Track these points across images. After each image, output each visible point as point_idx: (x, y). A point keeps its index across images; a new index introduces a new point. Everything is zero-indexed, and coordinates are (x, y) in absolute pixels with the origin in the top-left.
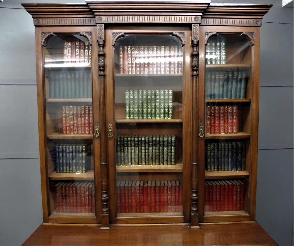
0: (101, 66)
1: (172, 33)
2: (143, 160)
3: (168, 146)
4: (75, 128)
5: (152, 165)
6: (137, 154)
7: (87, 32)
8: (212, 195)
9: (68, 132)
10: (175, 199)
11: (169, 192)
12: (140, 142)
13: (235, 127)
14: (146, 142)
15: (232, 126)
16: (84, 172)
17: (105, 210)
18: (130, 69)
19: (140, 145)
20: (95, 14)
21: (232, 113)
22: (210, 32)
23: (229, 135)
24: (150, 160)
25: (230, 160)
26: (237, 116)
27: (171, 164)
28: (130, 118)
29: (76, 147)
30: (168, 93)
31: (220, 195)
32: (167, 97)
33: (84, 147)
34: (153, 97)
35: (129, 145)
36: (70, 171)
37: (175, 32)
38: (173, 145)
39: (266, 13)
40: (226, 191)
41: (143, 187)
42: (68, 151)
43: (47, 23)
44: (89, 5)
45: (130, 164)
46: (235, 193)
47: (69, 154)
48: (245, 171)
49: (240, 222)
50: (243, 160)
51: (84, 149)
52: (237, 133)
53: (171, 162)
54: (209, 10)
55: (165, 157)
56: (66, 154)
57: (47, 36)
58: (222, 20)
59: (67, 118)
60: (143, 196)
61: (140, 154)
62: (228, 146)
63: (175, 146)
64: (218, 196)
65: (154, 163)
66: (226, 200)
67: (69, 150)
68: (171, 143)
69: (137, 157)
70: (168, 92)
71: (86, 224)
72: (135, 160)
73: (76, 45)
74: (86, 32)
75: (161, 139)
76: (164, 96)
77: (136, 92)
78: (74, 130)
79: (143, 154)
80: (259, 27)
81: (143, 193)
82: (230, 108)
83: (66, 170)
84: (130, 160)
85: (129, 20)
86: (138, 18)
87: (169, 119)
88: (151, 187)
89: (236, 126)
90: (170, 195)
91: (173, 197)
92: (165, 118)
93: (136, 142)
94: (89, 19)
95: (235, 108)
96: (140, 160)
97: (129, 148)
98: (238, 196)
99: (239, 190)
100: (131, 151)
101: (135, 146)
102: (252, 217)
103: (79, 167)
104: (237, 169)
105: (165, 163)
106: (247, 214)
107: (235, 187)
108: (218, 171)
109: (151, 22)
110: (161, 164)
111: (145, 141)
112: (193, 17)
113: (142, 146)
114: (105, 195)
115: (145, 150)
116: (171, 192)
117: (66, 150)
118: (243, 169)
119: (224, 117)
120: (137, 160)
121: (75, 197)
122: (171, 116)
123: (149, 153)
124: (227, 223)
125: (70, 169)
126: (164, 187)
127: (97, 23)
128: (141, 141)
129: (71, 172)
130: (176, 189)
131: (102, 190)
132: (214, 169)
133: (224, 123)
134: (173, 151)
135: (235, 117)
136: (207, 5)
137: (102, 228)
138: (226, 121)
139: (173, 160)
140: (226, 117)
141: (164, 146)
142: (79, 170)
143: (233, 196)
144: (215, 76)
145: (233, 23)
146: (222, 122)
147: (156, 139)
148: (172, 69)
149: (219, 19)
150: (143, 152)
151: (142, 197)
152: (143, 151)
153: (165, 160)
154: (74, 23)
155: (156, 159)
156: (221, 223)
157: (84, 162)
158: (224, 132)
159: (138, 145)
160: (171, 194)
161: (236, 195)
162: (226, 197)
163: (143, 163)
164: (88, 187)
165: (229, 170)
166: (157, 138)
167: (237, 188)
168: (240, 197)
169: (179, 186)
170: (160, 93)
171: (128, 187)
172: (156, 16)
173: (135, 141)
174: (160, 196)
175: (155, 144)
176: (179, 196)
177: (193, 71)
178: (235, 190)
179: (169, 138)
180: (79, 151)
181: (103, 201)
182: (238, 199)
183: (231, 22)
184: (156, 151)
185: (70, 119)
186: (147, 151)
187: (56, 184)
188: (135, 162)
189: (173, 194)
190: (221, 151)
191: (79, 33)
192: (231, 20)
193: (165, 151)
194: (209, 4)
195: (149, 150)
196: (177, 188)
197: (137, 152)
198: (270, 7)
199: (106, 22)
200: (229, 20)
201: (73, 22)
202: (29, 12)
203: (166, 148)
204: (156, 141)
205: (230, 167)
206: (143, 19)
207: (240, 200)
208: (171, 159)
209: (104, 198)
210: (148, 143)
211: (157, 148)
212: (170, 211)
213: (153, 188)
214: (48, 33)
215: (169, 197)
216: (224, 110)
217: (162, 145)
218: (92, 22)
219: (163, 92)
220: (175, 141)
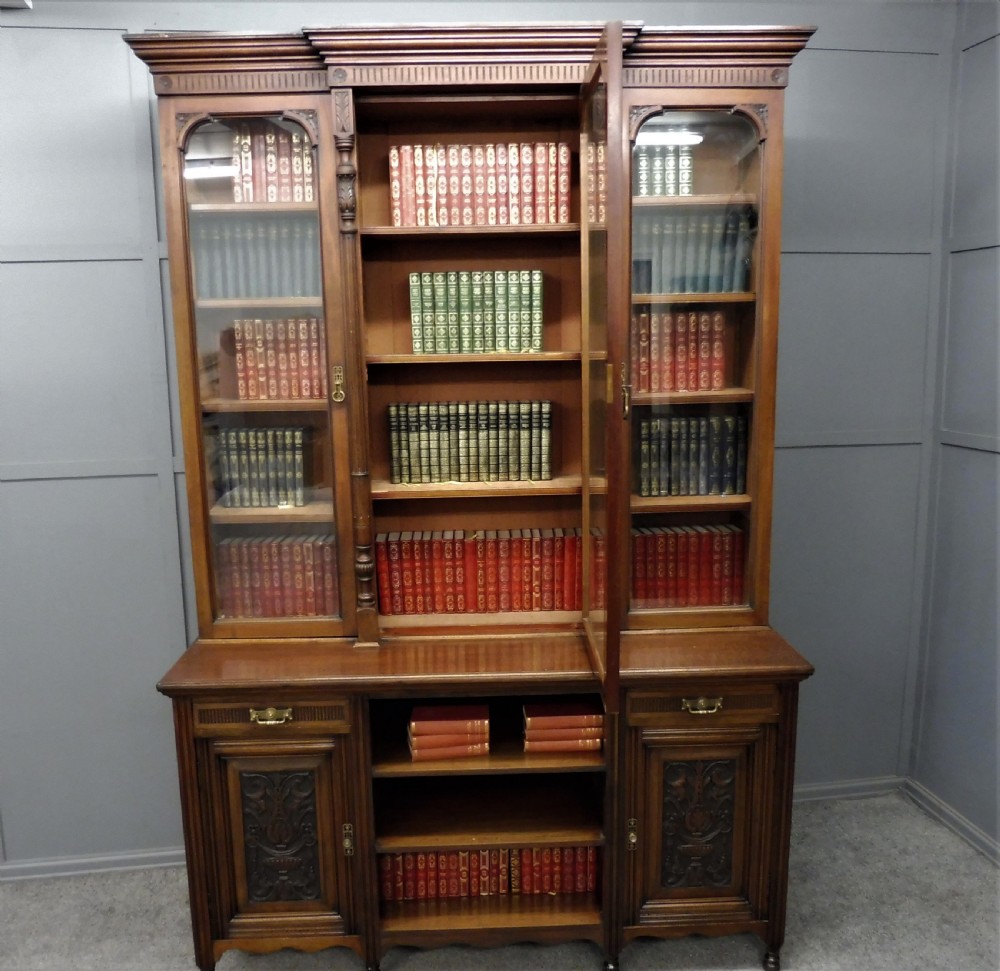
0: (347, 208)
2: (463, 468)
3: (530, 428)
4: (272, 382)
5: (489, 480)
6: (444, 453)
7: (304, 111)
8: (655, 563)
9: (252, 393)
10: (553, 573)
11: (535, 557)
12: (452, 418)
13: (717, 374)
14: (471, 417)
15: (710, 370)
16: (300, 503)
17: (366, 596)
18: (421, 211)
19: (453, 427)
20: (328, 61)
21: (711, 332)
22: (643, 107)
23: (702, 393)
24: (483, 469)
25: (703, 464)
26: (722, 340)
27: (540, 479)
28: (424, 351)
29: (275, 437)
30: (531, 279)
31: (676, 562)
32: (526, 291)
33: (298, 434)
34: (488, 290)
35: (424, 428)
36: (260, 502)
38: (544, 425)
39: (797, 49)
40: (693, 549)
41: (462, 542)
42: (252, 446)
43: (193, 85)
44: (311, 38)
45: (426, 478)
46: (716, 557)
47: (257, 455)
48: (744, 495)
49: (726, 629)
50: (740, 463)
51: (298, 441)
52: (722, 389)
53: (540, 472)
54: (640, 45)
55: (524, 459)
56: (248, 455)
57: (191, 122)
58: (676, 73)
59: (248, 355)
60: (464, 567)
61: (453, 451)
62: (699, 427)
63: (550, 428)
64: (671, 565)
65: (492, 476)
66: (693, 576)
67: (257, 444)
68: (541, 418)
69: (444, 460)
70: (531, 274)
71: (314, 639)
72: (440, 469)
73: (266, 144)
74: (299, 111)
75: (513, 408)
76: (520, 286)
77: (440, 278)
78: (268, 387)
79: (463, 452)
80: (783, 88)
81: (463, 558)
82: (704, 318)
83: (251, 500)
84: (425, 469)
85: (420, 77)
86: (446, 71)
87: (532, 352)
88: (485, 542)
89: (721, 370)
90: (537, 562)
91: (546, 568)
92: (520, 350)
93: (442, 419)
94: (309, 73)
95: (718, 318)
96: (454, 468)
97: (424, 435)
98: (727, 564)
99: (727, 548)
100: (429, 444)
101: (438, 429)
102: (759, 617)
103: (286, 490)
104: (721, 490)
105: (524, 476)
106: (744, 608)
107: (717, 539)
108: (669, 497)
109: (480, 81)
110: (512, 477)
111: (467, 414)
113: (458, 429)
114: (364, 558)
115: (468, 439)
116: (541, 554)
117: (248, 444)
118: (738, 491)
119: (686, 344)
120: (445, 469)
121: (276, 574)
122: (537, 343)
123: (478, 447)
124: (690, 631)
125: (260, 495)
126: (521, 542)
127: (332, 87)
128: (457, 415)
129: (263, 504)
130: (553, 548)
131: (356, 543)
132: (659, 489)
133: (686, 362)
134: (545, 441)
135: (717, 344)
136: (635, 34)
137: (357, 645)
138: (692, 355)
139: (545, 467)
140: (693, 344)
141: (519, 428)
142: (286, 499)
143: (711, 563)
144: (662, 227)
145: (709, 78)
146: (681, 359)
147: (498, 409)
148: (541, 209)
149: (670, 70)
150: (461, 446)
151: (459, 570)
152: (462, 443)
153: (524, 468)
154: (267, 86)
155: (499, 466)
156: (676, 631)
157: (299, 475)
158: (686, 388)
159: (449, 426)
160: (541, 560)
161: (721, 562)
162: (693, 567)
163: (464, 477)
164: (313, 545)
165: (702, 492)
166: (501, 406)
167: (722, 543)
168: (732, 568)
169: (563, 539)
170: (506, 278)
171: (422, 543)
172: (494, 66)
173: (438, 416)
174: (510, 567)
175: (493, 423)
176: (562, 565)
178: (716, 548)
179: (534, 405)
180: (284, 445)
181: (359, 573)
182: (726, 572)
183: (703, 77)
184: (498, 442)
185: (255, 357)
186: (472, 443)
187: (223, 539)
188: (440, 473)
189: (547, 561)
190: (679, 438)
191: (280, 113)
192: (703, 70)
193: (524, 443)
194: (638, 31)
195: (477, 439)
196: (558, 545)
197: (444, 445)
198: (809, 34)
199: (358, 83)
200: (696, 70)
201: (263, 82)
202: (143, 57)
203: (524, 434)
204: (497, 413)
205: (703, 484)
206: (460, 75)
207: (732, 576)
208: (540, 463)
209: (361, 566)
210: (477, 420)
211: (502, 433)
212: (537, 609)
213: (490, 546)
214: (195, 114)
215: (536, 569)
216: (687, 324)
217: (514, 426)
218: (316, 82)
219: (514, 277)
220: (550, 413)
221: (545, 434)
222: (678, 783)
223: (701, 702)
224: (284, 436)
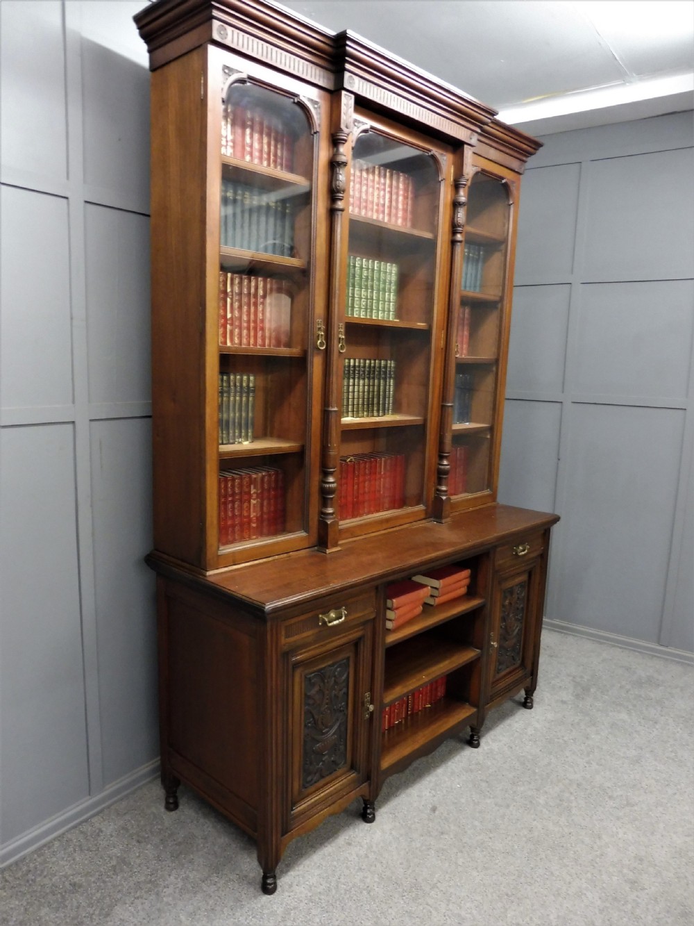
1: (430, 151)
2: (350, 408)
3: (385, 378)
4: (237, 331)
7: (312, 101)
13: (465, 346)
17: (330, 510)
20: (348, 66)
21: (464, 319)
26: (469, 325)
27: (388, 415)
30: (391, 270)
32: (388, 278)
33: (252, 378)
34: (370, 274)
37: (435, 151)
38: (392, 376)
43: (243, 44)
46: (459, 463)
51: (251, 385)
53: (388, 410)
55: (382, 401)
57: (234, 78)
63: (395, 378)
68: (390, 371)
70: (391, 266)
74: (310, 100)
76: (385, 274)
80: (521, 174)
81: (347, 477)
87: (389, 319)
88: (360, 463)
89: (467, 344)
90: (383, 476)
95: (468, 310)
98: (462, 467)
99: (462, 457)
102: (493, 497)
104: (463, 421)
105: (381, 413)
106: (487, 492)
110: (375, 414)
112: (470, 132)
114: (330, 479)
118: (469, 420)
126: (377, 462)
127: (344, 89)
131: (324, 467)
134: (392, 388)
135: (466, 327)
136: (491, 118)
139: (391, 406)
142: (243, 437)
152: (351, 389)
153: (381, 407)
160: (386, 474)
161: (459, 466)
168: (464, 469)
174: (370, 481)
177: (454, 233)
178: (459, 458)
180: (242, 388)
186: (356, 388)
189: (388, 474)
191: (297, 96)
193: (382, 388)
198: (540, 146)
203: (382, 383)
204: (370, 366)
207: (463, 474)
208: (389, 404)
213: (362, 466)
214: (238, 72)
220: (394, 368)
221: (392, 381)
222: (507, 602)
223: (521, 548)
224: (241, 381)
